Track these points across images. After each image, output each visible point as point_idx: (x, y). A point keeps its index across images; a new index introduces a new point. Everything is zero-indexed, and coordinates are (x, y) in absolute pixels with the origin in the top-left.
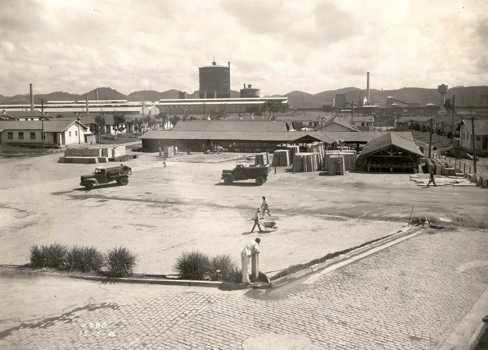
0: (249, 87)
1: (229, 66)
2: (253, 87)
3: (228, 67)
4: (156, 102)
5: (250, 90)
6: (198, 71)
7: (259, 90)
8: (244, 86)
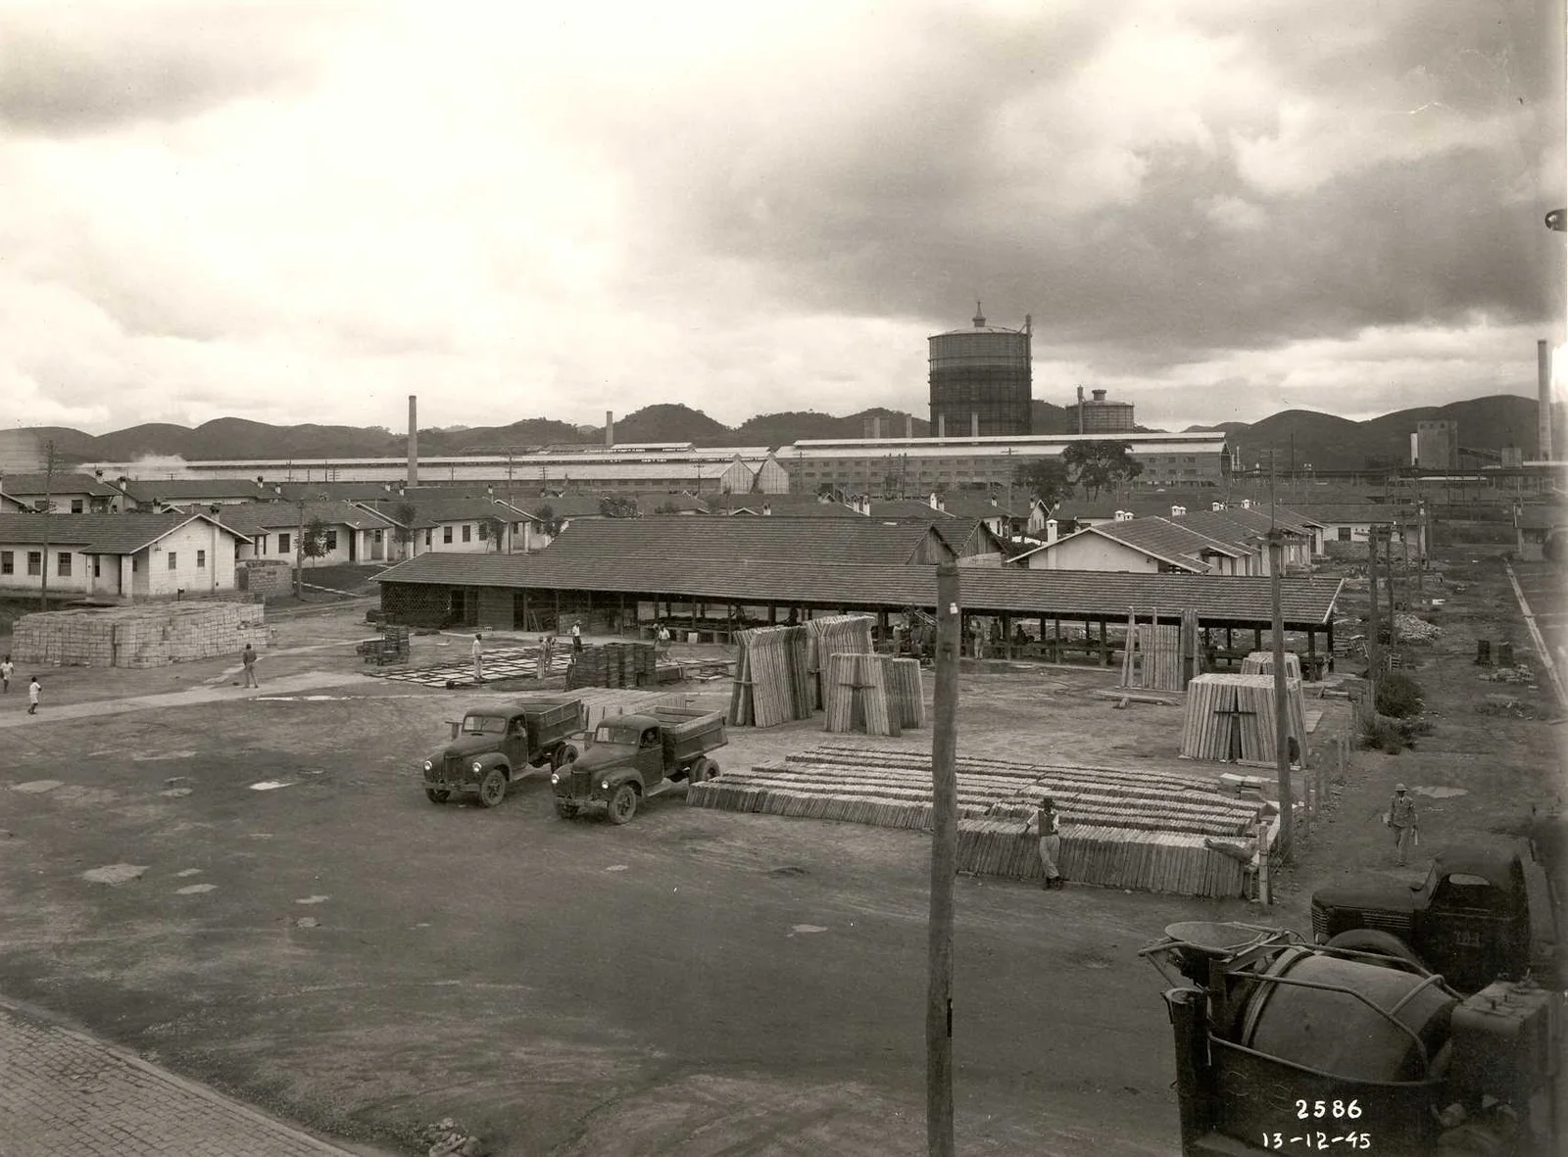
0: (1095, 398)
1: (1028, 330)
2: (1108, 398)
3: (1024, 332)
4: (782, 448)
5: (1099, 407)
6: (926, 347)
7: (1132, 407)
8: (1080, 396)
